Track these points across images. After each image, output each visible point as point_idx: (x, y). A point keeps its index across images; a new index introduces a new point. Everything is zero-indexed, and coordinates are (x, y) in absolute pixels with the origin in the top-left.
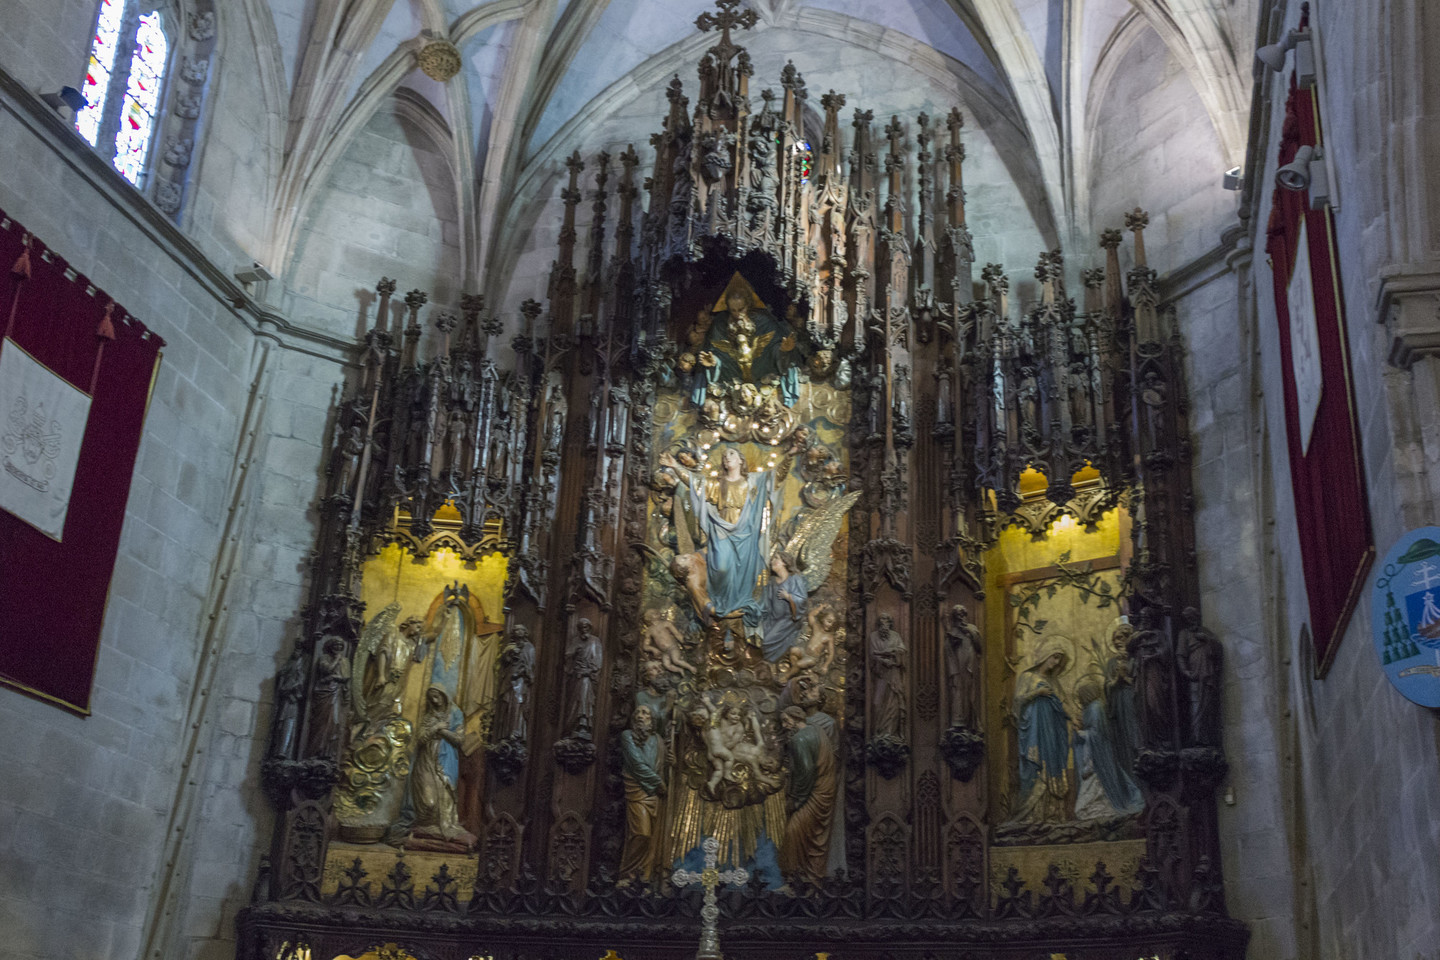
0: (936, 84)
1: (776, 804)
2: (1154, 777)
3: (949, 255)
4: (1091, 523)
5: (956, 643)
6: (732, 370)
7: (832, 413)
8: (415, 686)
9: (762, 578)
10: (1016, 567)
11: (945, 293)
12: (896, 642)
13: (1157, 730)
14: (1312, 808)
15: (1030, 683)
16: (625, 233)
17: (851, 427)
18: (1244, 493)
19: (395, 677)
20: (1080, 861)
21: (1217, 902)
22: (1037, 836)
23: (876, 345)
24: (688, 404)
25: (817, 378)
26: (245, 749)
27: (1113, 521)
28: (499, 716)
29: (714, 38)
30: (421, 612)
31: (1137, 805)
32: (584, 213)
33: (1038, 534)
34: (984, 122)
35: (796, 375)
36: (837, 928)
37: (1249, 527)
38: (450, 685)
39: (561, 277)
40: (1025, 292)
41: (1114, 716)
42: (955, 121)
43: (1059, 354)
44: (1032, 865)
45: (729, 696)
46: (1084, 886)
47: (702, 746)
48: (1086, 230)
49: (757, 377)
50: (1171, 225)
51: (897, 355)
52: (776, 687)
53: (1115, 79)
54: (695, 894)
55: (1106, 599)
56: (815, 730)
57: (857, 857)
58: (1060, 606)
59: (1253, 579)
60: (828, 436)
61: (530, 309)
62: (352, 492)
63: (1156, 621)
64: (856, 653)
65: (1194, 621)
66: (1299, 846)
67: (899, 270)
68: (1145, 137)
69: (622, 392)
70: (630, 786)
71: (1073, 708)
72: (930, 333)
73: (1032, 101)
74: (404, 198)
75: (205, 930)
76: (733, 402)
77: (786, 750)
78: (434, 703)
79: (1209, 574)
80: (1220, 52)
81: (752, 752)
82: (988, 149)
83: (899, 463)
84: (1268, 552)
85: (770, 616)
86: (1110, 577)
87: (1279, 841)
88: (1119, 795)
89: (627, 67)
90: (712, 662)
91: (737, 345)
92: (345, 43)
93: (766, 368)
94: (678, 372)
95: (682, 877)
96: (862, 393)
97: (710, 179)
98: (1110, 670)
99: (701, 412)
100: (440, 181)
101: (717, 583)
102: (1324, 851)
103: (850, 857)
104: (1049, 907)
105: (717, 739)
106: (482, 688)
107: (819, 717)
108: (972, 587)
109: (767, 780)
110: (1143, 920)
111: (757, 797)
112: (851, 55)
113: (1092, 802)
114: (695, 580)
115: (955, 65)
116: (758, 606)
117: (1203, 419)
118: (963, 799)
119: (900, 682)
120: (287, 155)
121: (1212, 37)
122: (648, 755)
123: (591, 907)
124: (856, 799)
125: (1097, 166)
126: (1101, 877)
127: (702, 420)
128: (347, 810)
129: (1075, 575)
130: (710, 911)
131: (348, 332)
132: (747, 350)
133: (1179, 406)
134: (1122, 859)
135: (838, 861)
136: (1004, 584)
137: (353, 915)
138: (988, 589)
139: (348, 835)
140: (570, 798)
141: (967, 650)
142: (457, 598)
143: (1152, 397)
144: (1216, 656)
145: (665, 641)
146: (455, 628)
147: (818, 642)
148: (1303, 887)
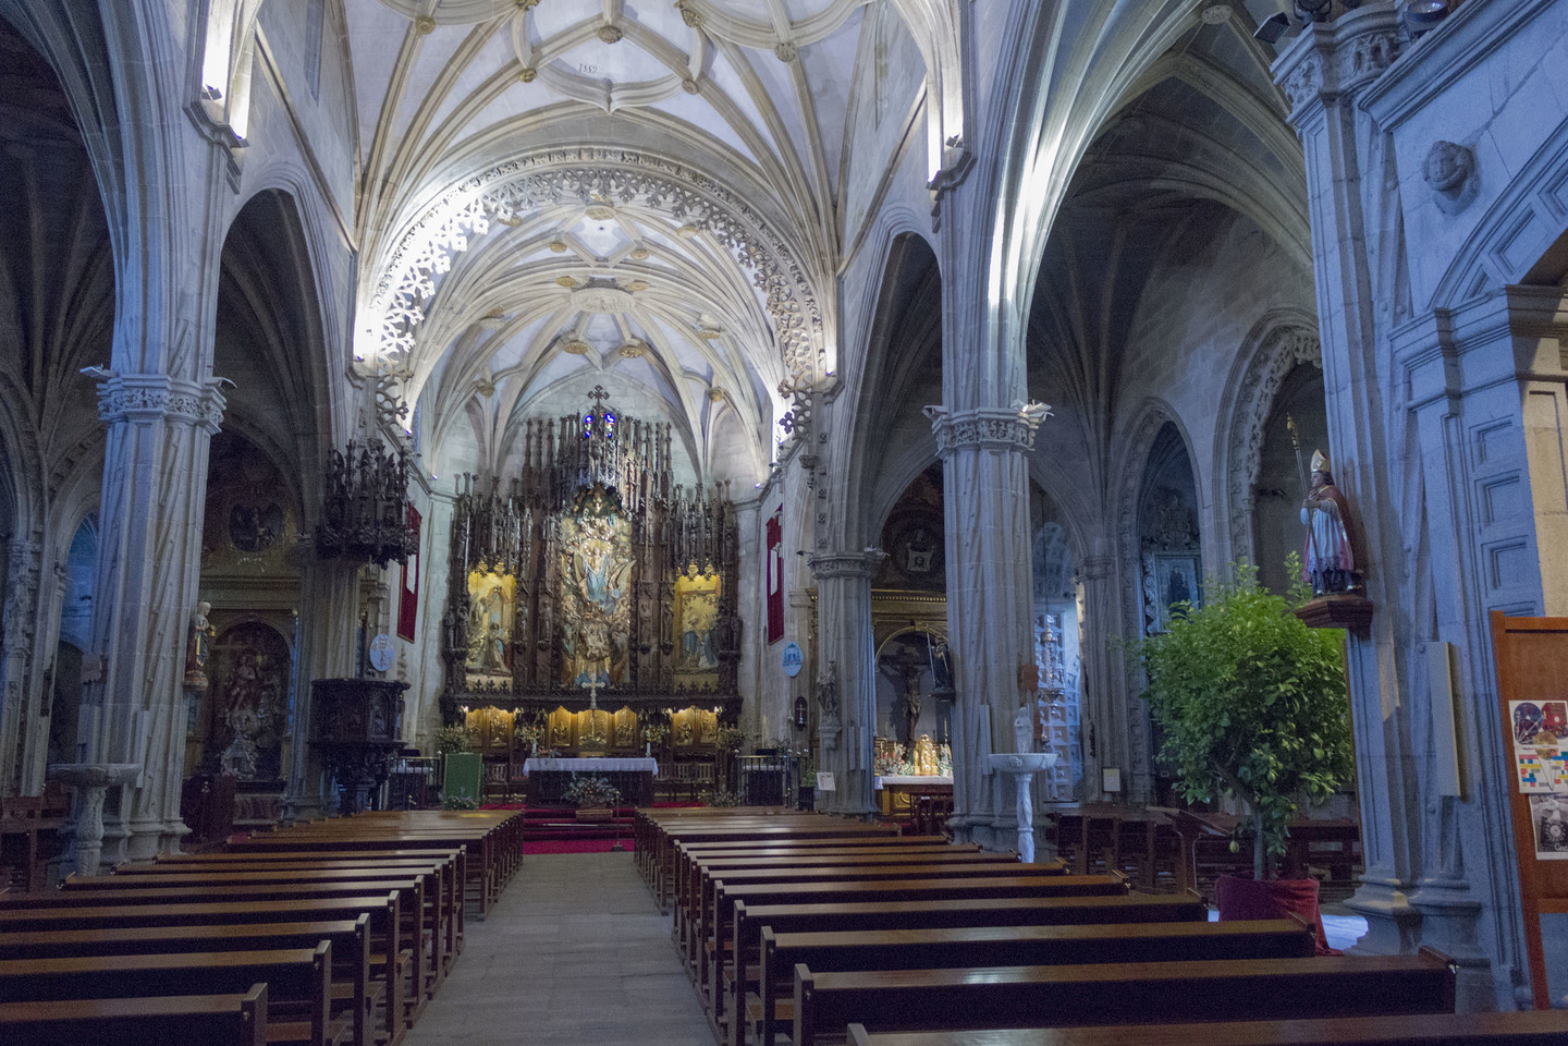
0: (662, 409)
1: (607, 661)
2: (722, 658)
3: (665, 479)
4: (707, 579)
5: (666, 614)
6: (592, 513)
7: (625, 531)
8: (486, 622)
9: (605, 589)
10: (684, 589)
11: (665, 495)
12: (648, 613)
13: (724, 645)
14: (763, 671)
15: (687, 627)
16: (551, 454)
17: (632, 537)
18: (753, 579)
19: (481, 619)
20: (701, 681)
21: (736, 692)
22: (688, 672)
23: (642, 510)
24: (576, 523)
25: (620, 517)
26: (436, 644)
27: (714, 578)
28: (516, 632)
29: (594, 402)
30: (486, 595)
31: (716, 664)
32: (533, 442)
33: (691, 580)
34: (678, 427)
35: (614, 517)
36: (630, 699)
37: (753, 589)
38: (497, 621)
39: (527, 469)
40: (689, 492)
41: (711, 639)
42: (669, 427)
43: (703, 528)
44: (687, 681)
45: (592, 626)
46: (701, 687)
47: (584, 642)
48: (709, 474)
49: (599, 516)
50: (737, 484)
51: (649, 514)
52: (607, 623)
53: (722, 423)
54: (589, 690)
55: (711, 603)
56: (622, 639)
57: (634, 677)
58: (697, 603)
59: (753, 604)
60: (624, 539)
61: (515, 481)
62: (464, 554)
63: (726, 613)
64: (634, 614)
65: (736, 615)
66: (758, 678)
67: (649, 483)
68: (731, 449)
69: (553, 518)
70: (565, 657)
71: (699, 635)
72: (658, 505)
73: (696, 429)
74: (466, 435)
75: (431, 703)
76: (592, 524)
77: (612, 643)
78: (493, 627)
79: (741, 600)
80: (757, 438)
81: (600, 645)
82: (679, 437)
83: (649, 554)
84: (758, 599)
85: (607, 601)
86: (712, 596)
87: (753, 676)
88: (711, 661)
89: (547, 383)
90: (589, 616)
91: (595, 505)
92: (458, 388)
93: (604, 513)
94: (572, 511)
95: (584, 685)
96: (637, 526)
97: (595, 458)
98: (711, 625)
99: (581, 526)
100: (479, 426)
101: (591, 591)
102: (765, 683)
103: (631, 677)
104: (691, 693)
105: (590, 640)
106: (508, 620)
107: (622, 634)
108: (672, 596)
109: (605, 653)
110: (717, 697)
111: (601, 659)
112: (631, 391)
113: (704, 663)
114: (584, 591)
115: (669, 403)
116: (603, 599)
117: (742, 552)
118: (666, 660)
119: (650, 626)
120: (435, 427)
121: (755, 434)
122: (570, 647)
123: (552, 692)
124: (634, 660)
125: (715, 451)
126: (706, 685)
127: (580, 529)
128: (468, 663)
129: (703, 594)
130: (593, 694)
131: (453, 492)
132: (599, 508)
133: (736, 547)
134: (713, 679)
135: (627, 679)
136: (679, 594)
137: (480, 697)
138: (676, 597)
139: (472, 672)
140: (543, 658)
141: (670, 617)
142: (498, 591)
143: (729, 543)
144: (741, 624)
145: (571, 607)
146: (498, 601)
147: (622, 611)
148: (758, 689)
